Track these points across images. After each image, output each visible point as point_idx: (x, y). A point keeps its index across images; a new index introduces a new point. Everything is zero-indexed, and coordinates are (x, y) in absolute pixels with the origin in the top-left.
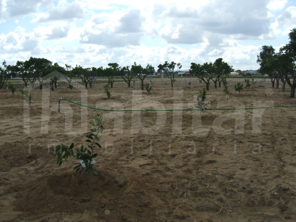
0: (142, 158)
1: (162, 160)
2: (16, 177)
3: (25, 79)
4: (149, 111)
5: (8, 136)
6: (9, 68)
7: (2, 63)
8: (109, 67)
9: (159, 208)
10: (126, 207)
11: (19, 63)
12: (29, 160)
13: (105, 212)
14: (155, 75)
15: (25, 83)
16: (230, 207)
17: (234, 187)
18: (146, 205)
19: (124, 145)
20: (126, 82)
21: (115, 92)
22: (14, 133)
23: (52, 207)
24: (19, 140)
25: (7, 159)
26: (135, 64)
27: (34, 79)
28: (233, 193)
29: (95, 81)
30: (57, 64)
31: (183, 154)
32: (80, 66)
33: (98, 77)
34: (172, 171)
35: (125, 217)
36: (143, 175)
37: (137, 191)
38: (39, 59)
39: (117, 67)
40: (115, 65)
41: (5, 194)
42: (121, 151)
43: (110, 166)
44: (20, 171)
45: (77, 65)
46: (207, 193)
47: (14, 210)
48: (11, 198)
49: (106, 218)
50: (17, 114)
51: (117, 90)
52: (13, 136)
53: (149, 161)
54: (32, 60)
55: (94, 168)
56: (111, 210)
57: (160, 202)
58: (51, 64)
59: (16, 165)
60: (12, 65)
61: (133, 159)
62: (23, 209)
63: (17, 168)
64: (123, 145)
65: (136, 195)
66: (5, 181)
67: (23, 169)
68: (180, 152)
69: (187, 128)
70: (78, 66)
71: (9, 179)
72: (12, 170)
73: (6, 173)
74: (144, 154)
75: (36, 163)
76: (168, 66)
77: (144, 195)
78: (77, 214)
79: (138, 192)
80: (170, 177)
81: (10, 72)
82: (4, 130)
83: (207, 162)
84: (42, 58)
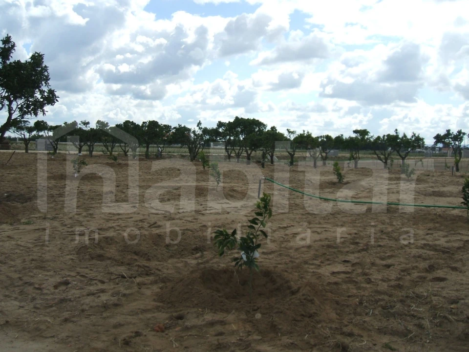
0: (341, 265)
1: (369, 269)
2: (171, 269)
3: (229, 149)
4: (393, 206)
5: (178, 221)
6: (205, 131)
7: (197, 125)
8: (354, 135)
9: (328, 322)
10: (281, 312)
11: (220, 124)
12: (195, 252)
13: (256, 316)
14: (437, 152)
15: (228, 153)
16: (431, 337)
17: (454, 314)
18: (310, 316)
19: (326, 246)
20: (381, 160)
21: (356, 174)
22: (186, 218)
23: (196, 302)
24: (189, 228)
25: (168, 249)
26: (397, 133)
27: (240, 150)
28: (446, 321)
29: (336, 157)
30: (275, 128)
31: (404, 265)
32: (308, 132)
33: (342, 151)
34: (374, 283)
35: (275, 323)
36: (329, 284)
37: (305, 297)
38: (248, 119)
39: (366, 137)
40: (364, 133)
41: (151, 284)
42: (317, 253)
43: (292, 268)
44: (178, 263)
45: (304, 131)
46: (406, 315)
47: (154, 300)
48: (156, 288)
49: (254, 322)
50: (200, 195)
51: (361, 173)
52: (183, 223)
53: (349, 269)
54: (239, 121)
55: (256, 263)
56: (263, 314)
57: (333, 315)
58: (265, 128)
59: (177, 257)
60: (209, 127)
61: (329, 265)
62: (164, 301)
63: (175, 260)
64: (323, 246)
65: (301, 302)
66: (156, 271)
67: (182, 262)
68: (401, 262)
69: (435, 233)
70: (306, 132)
71: (162, 270)
72: (170, 261)
73: (162, 263)
74: (346, 259)
75: (202, 256)
76: (451, 138)
77: (313, 303)
78: (221, 313)
79: (305, 299)
80: (364, 291)
81: (208, 137)
82: (176, 214)
83: (433, 279)
84: (252, 119)
